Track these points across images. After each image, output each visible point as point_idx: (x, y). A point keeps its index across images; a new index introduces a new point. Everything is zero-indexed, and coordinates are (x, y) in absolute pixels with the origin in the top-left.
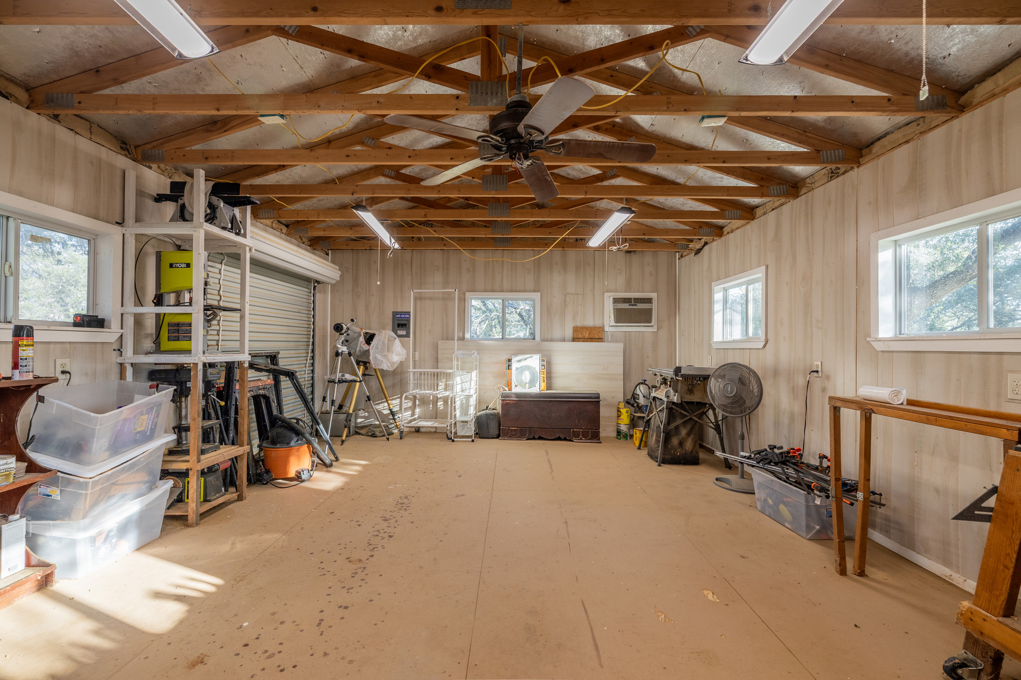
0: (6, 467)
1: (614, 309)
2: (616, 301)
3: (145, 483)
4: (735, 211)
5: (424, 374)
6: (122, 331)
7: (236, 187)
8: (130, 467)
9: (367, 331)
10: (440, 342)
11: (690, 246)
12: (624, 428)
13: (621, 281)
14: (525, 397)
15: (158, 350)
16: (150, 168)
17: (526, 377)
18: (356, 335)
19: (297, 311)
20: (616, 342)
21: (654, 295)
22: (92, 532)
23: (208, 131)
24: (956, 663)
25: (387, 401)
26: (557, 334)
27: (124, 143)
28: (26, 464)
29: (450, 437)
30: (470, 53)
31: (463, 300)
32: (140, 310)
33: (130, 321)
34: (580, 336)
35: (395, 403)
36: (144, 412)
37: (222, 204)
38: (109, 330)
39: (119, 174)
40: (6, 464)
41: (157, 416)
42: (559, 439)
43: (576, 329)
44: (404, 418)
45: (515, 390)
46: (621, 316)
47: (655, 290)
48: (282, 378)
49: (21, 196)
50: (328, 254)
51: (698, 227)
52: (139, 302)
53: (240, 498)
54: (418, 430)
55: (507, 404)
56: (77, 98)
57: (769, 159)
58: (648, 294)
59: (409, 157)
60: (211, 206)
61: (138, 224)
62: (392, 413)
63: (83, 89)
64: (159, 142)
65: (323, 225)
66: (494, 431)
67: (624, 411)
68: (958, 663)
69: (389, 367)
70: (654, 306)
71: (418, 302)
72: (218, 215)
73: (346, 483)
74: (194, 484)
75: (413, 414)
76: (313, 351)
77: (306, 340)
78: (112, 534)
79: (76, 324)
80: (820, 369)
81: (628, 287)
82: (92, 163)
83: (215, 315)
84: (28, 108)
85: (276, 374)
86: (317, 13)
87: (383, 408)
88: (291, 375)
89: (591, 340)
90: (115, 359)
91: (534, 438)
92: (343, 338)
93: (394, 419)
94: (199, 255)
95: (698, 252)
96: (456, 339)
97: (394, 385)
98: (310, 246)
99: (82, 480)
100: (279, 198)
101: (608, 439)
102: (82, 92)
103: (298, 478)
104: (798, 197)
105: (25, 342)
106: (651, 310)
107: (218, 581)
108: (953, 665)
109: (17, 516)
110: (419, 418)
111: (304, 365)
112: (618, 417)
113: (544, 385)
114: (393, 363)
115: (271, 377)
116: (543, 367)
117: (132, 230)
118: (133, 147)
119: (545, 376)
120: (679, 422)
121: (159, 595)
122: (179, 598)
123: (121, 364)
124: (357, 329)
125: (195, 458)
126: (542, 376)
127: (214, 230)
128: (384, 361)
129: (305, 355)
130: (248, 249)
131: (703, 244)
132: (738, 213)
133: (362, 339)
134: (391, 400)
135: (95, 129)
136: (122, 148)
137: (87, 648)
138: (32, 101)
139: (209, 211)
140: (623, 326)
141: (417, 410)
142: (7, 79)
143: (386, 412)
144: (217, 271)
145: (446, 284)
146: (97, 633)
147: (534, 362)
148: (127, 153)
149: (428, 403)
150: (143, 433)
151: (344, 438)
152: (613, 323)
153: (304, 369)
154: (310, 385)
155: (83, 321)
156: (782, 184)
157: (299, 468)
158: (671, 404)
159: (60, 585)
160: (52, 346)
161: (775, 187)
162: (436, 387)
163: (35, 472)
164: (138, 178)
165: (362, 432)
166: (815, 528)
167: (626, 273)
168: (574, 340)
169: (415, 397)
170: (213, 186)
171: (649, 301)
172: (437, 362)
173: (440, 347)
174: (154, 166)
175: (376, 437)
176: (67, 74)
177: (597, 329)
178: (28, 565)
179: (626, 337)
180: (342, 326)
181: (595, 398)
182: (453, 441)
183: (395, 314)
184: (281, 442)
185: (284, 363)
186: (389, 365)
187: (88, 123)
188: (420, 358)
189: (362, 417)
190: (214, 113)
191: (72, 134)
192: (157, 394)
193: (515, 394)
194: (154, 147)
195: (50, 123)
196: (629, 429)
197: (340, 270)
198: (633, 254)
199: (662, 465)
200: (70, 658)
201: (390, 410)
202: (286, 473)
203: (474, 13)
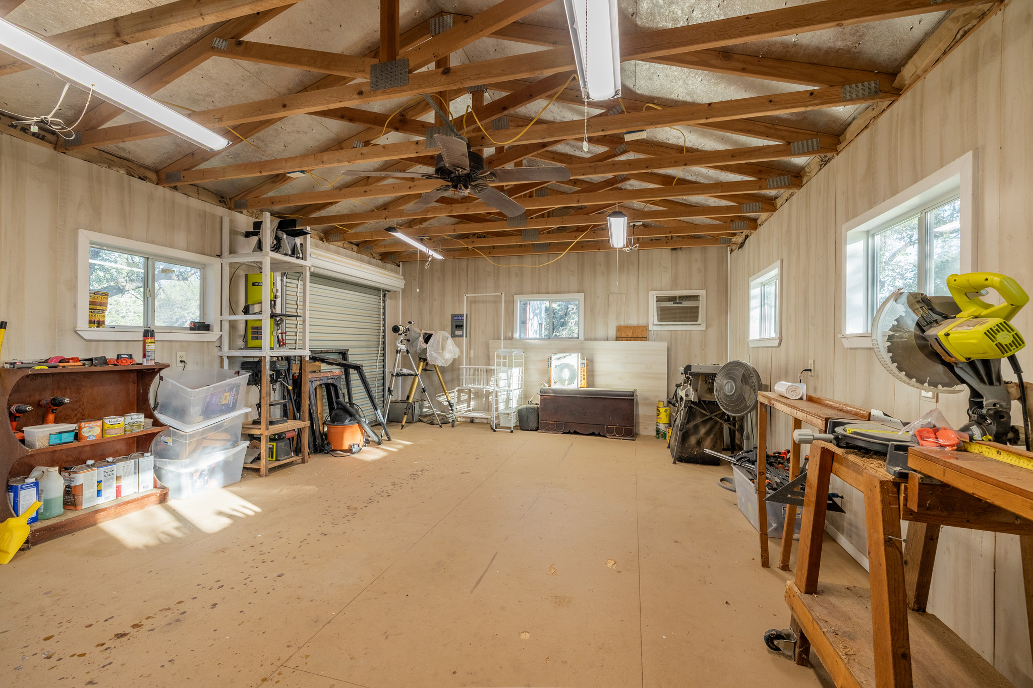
0: (138, 420)
1: (657, 307)
2: (659, 299)
3: (228, 441)
4: (754, 204)
5: (478, 370)
6: (221, 333)
7: (293, 223)
8: (217, 428)
9: (426, 332)
10: (491, 341)
11: (733, 240)
12: (662, 427)
13: (666, 278)
14: (561, 394)
15: (246, 347)
16: (241, 213)
17: (566, 374)
18: (418, 335)
19: (368, 315)
20: (661, 340)
21: (702, 293)
22: (191, 469)
23: (274, 182)
24: (772, 634)
25: (445, 394)
26: (601, 333)
27: (222, 197)
28: (152, 420)
29: (494, 428)
30: (456, 94)
31: (510, 303)
32: (233, 317)
33: (226, 326)
34: (623, 335)
35: (453, 396)
36: (227, 390)
37: (285, 236)
38: (212, 333)
39: (218, 220)
40: (138, 418)
41: (237, 394)
42: (593, 434)
43: (619, 329)
44: (461, 410)
45: (554, 386)
46: (665, 315)
47: (704, 286)
48: (352, 371)
49: (153, 244)
50: (399, 266)
51: (729, 221)
52: (233, 311)
53: (303, 461)
54: (472, 421)
55: (545, 399)
56: (183, 174)
57: (732, 156)
58: (695, 291)
59: (410, 188)
60: (278, 239)
61: (231, 255)
62: (451, 405)
63: (186, 167)
64: (244, 194)
65: (383, 243)
66: (533, 424)
67: (662, 410)
68: (774, 634)
69: (443, 364)
70: (702, 304)
71: (473, 305)
72: (282, 245)
73: (385, 457)
74: (264, 446)
75: (469, 406)
76: (384, 349)
77: (377, 340)
78: (205, 473)
79: (191, 329)
80: (812, 368)
81: (674, 285)
82: (199, 215)
83: (282, 320)
84: (157, 184)
85: (347, 367)
86: (287, 108)
87: (442, 399)
88: (358, 368)
89: (635, 338)
90: (216, 352)
91: (569, 433)
92: (402, 337)
93: (452, 410)
94: (267, 276)
95: (742, 245)
96: (502, 338)
97: (452, 380)
98: (381, 260)
99: (182, 433)
100: (340, 226)
101: (647, 438)
102: (185, 170)
103: (350, 451)
104: (802, 187)
105: (149, 341)
106: (698, 307)
107: (258, 509)
108: (769, 636)
109: (149, 454)
110: (473, 410)
111: (375, 361)
112: (658, 416)
113: (584, 383)
114: (446, 360)
115: (343, 370)
116: (583, 366)
117: (228, 259)
118: (228, 199)
119: (585, 374)
120: (699, 420)
121: (221, 513)
122: (230, 516)
123: (221, 357)
124: (418, 331)
125: (264, 426)
126: (583, 373)
127: (278, 256)
128: (439, 357)
129: (376, 352)
130: (308, 268)
131: (744, 237)
132: (757, 206)
133: (421, 339)
134: (449, 393)
135: (201, 191)
136: (220, 201)
137: (169, 535)
138: (159, 179)
139: (275, 242)
140: (667, 325)
141: (472, 403)
142: (144, 167)
143: (446, 403)
144: (295, 286)
145: (497, 288)
146: (177, 529)
147: (574, 360)
148: (224, 204)
149: (482, 397)
150: (227, 405)
151: (404, 423)
152: (656, 322)
153: (376, 364)
154: (382, 378)
155: (195, 326)
156: (783, 175)
157: (351, 443)
158: (690, 403)
159: (172, 502)
160: (174, 343)
161: (775, 179)
162: (488, 383)
163: (158, 426)
164: (231, 221)
165: (425, 420)
166: (772, 526)
167: (672, 271)
168: (618, 339)
169: (470, 391)
170: (279, 223)
171: (696, 298)
172: (489, 359)
173: (491, 345)
174: (245, 211)
175: (433, 424)
176: (176, 159)
177: (641, 328)
178: (155, 487)
179: (671, 336)
180: (399, 328)
181: (629, 396)
182: (495, 431)
183: (453, 316)
184: (338, 421)
185: (352, 359)
186: (443, 361)
187: (196, 188)
188: (474, 356)
189: (426, 407)
190: (259, 174)
191: (185, 196)
192: (238, 377)
193: (553, 390)
194: (241, 198)
195: (171, 192)
196: (667, 428)
197: (404, 279)
198: (679, 251)
199: (677, 462)
200: (159, 539)
201: (449, 402)
202: (342, 444)
203: (383, 92)
